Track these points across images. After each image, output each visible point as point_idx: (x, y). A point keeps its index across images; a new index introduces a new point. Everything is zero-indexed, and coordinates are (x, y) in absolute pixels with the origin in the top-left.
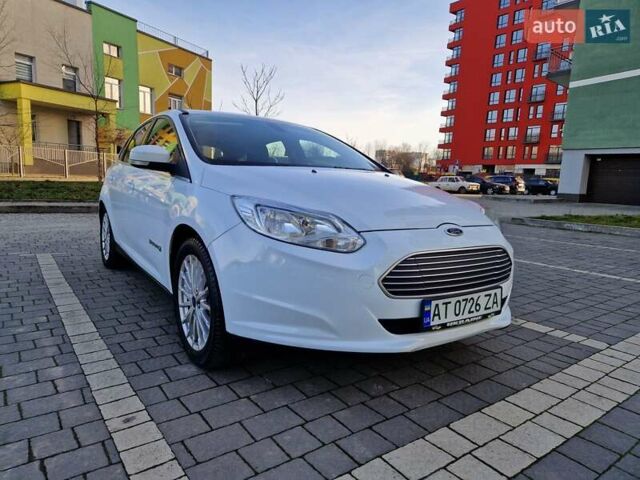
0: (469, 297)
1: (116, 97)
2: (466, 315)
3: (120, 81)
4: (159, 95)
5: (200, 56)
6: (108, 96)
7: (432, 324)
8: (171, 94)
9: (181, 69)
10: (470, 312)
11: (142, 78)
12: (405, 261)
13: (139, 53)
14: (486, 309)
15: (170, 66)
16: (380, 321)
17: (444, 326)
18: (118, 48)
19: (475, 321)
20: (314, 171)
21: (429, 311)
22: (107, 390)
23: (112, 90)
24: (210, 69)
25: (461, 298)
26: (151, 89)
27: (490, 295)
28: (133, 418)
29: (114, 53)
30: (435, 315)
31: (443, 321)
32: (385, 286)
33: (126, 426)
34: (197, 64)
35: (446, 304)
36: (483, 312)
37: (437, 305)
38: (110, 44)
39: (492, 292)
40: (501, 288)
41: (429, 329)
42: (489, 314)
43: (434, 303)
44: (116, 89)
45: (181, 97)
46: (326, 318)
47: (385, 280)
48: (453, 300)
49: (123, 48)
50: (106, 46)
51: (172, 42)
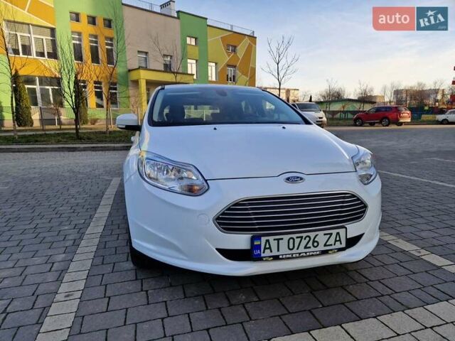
0: (304, 235)
1: (194, 72)
2: (302, 249)
3: (197, 61)
4: (221, 66)
5: (248, 35)
6: (189, 72)
7: (263, 255)
8: (229, 66)
9: (235, 47)
10: (306, 247)
11: (210, 57)
12: (237, 204)
13: (209, 40)
14: (325, 245)
15: (228, 45)
16: (217, 249)
17: (276, 258)
18: (196, 39)
19: (313, 255)
20: (215, 129)
21: (260, 246)
22: (74, 273)
23: (192, 67)
24: (255, 44)
25: (294, 236)
26: (216, 64)
27: (331, 234)
28: (72, 295)
29: (193, 43)
30: (265, 248)
31: (275, 253)
32: (218, 223)
33: (66, 299)
34: (247, 41)
35: (278, 240)
36: (321, 247)
37: (268, 241)
38: (191, 37)
39: (334, 232)
40: (346, 228)
41: (259, 259)
42: (331, 250)
43: (264, 239)
44: (194, 66)
45: (235, 67)
46: (176, 243)
47: (218, 218)
48: (286, 237)
49: (199, 39)
50: (188, 39)
51: (230, 29)
